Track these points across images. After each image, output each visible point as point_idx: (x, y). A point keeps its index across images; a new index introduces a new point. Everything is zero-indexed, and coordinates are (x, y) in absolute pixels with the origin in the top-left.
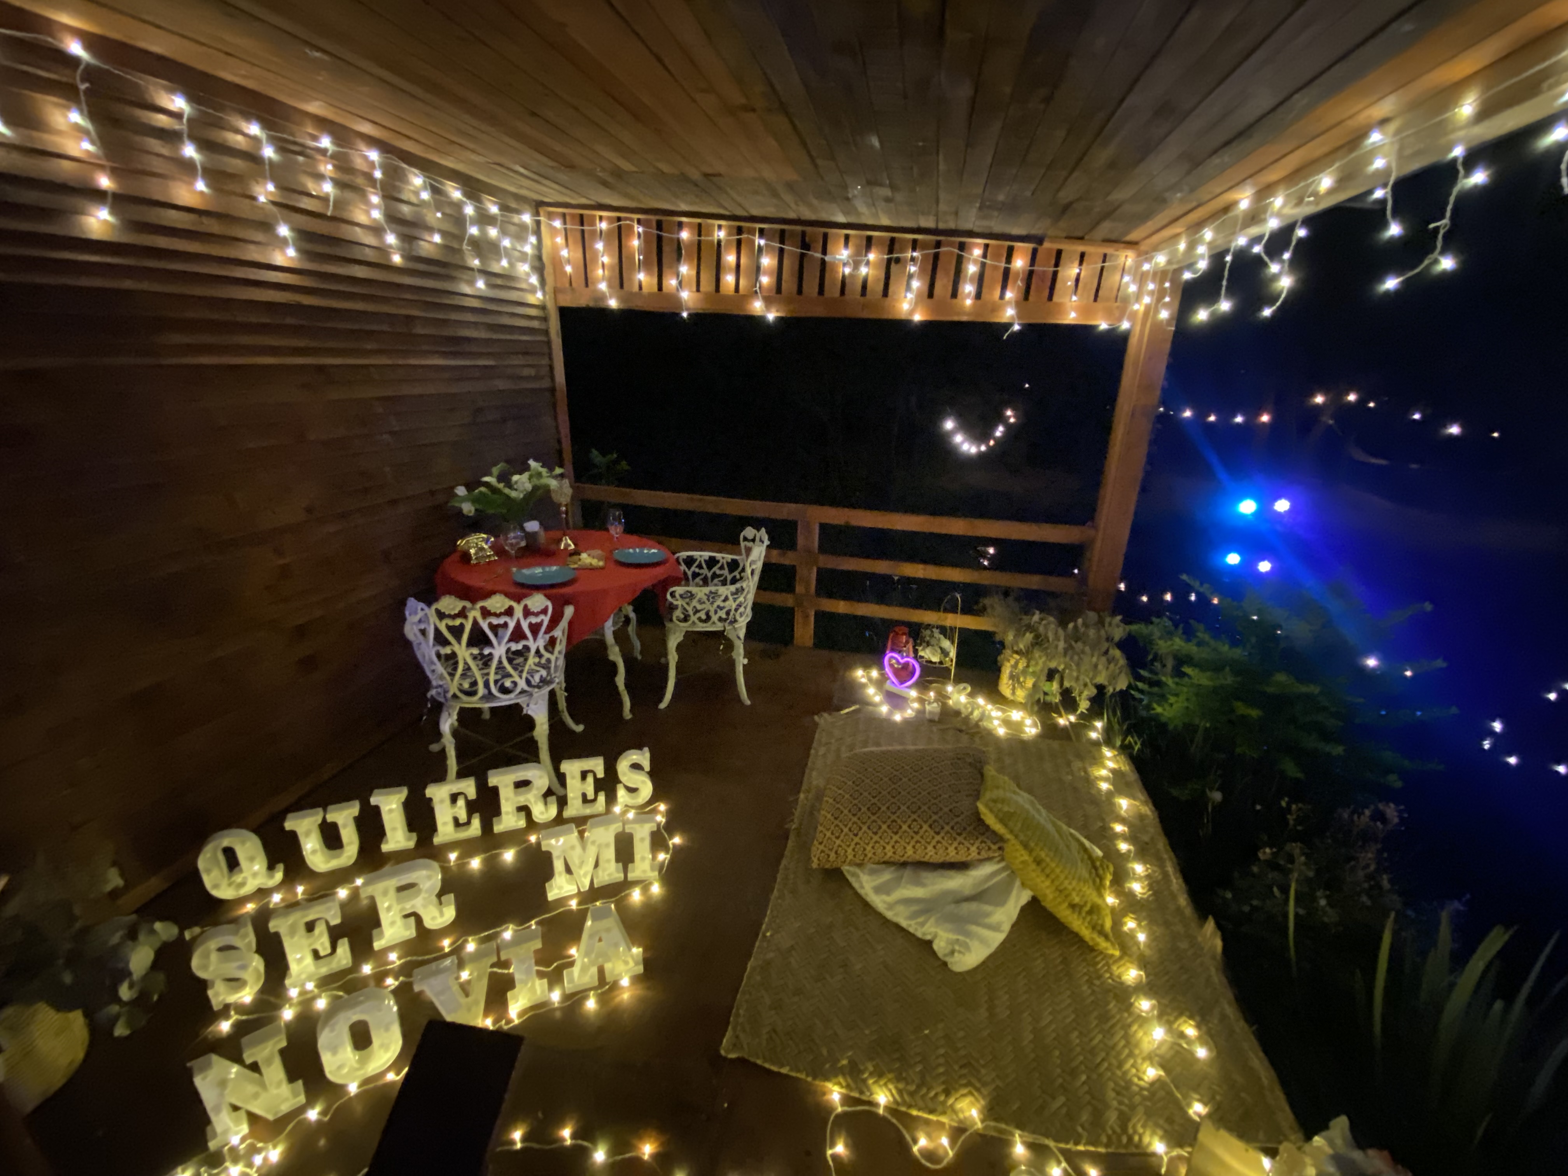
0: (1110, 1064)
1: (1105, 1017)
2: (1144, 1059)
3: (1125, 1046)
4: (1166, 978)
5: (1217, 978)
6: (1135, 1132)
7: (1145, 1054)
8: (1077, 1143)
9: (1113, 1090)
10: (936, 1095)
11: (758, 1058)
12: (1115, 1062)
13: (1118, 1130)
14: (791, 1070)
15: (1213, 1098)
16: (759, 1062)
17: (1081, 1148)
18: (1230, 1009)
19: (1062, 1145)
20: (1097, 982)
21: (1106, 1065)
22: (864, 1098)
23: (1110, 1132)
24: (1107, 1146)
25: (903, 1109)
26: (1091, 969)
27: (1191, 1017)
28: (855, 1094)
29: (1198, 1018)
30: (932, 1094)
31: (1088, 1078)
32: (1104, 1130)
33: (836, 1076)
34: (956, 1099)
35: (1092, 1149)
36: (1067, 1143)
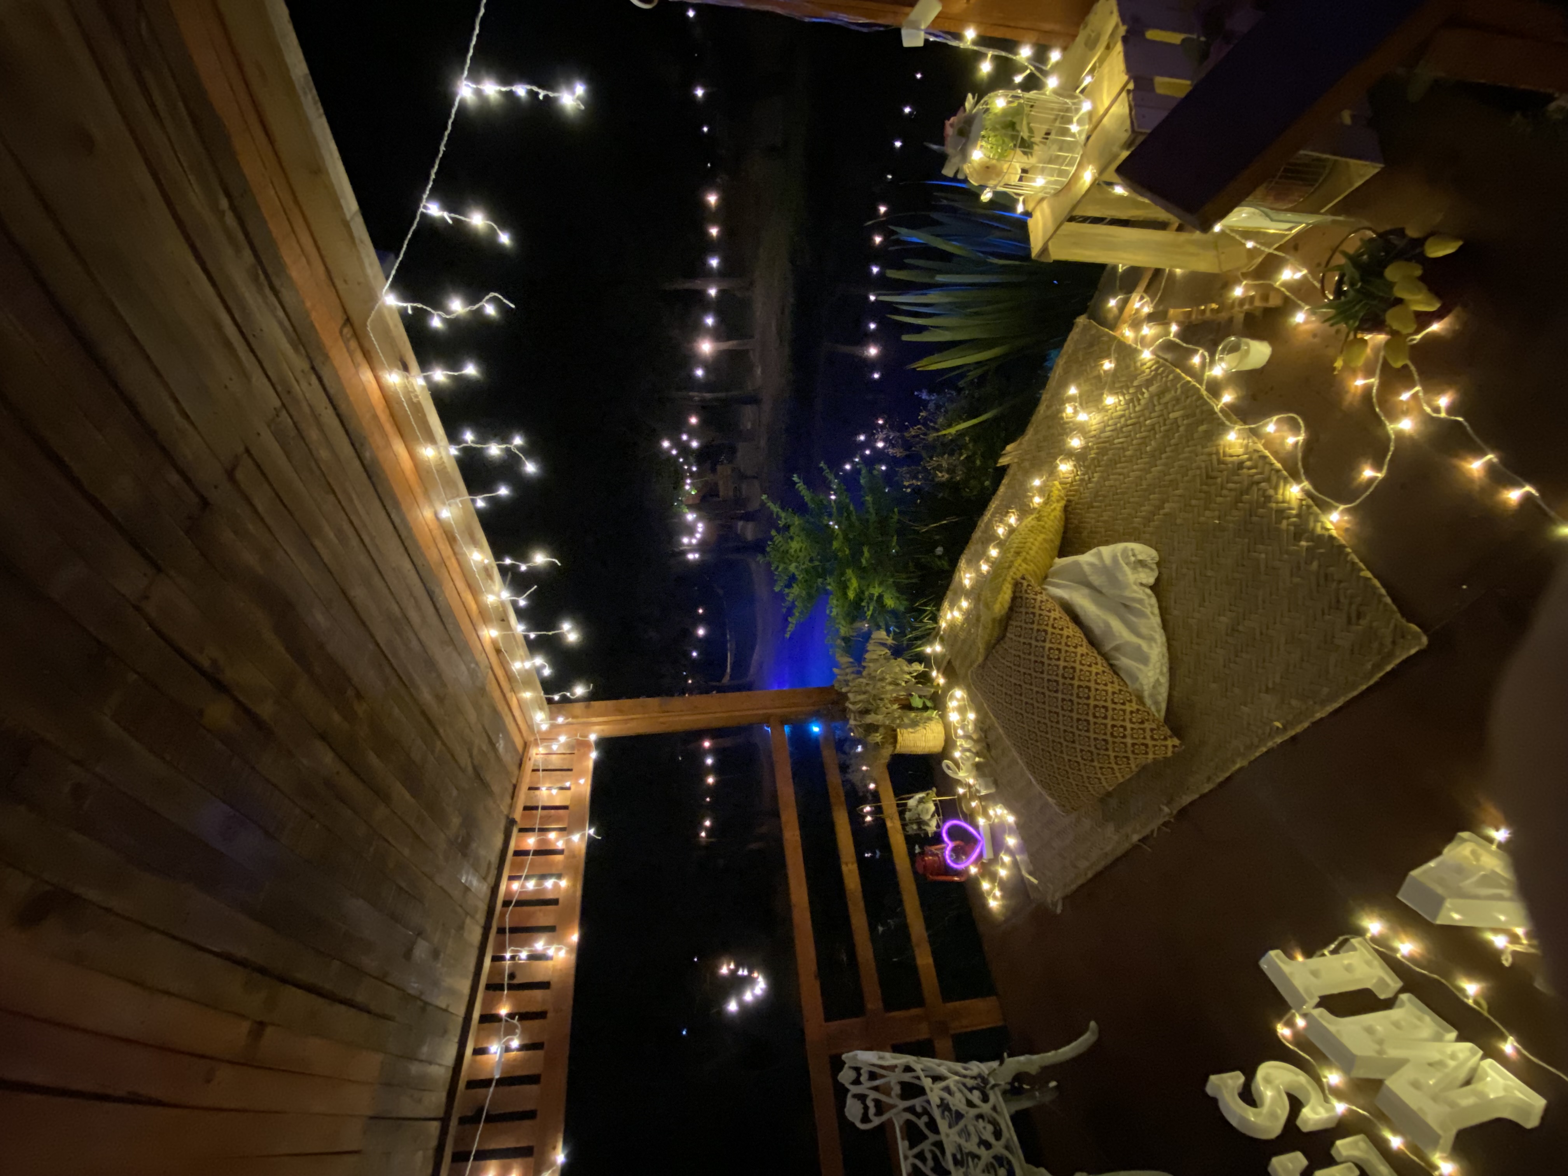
0: (1126, 420)
1: (1102, 452)
2: (1107, 411)
3: (1109, 426)
4: (1052, 451)
5: (1030, 432)
6: (1151, 371)
7: (1103, 414)
8: (1189, 382)
9: (1139, 404)
10: (1249, 468)
11: (1386, 604)
12: (1123, 420)
13: (1159, 377)
14: (1361, 570)
15: (1096, 366)
16: (1388, 600)
17: (1189, 379)
18: (1042, 409)
19: (1198, 386)
20: (1086, 477)
21: (1129, 422)
22: (1310, 502)
23: (1164, 379)
24: (1173, 371)
25: (1285, 473)
26: (1082, 489)
27: (1062, 418)
28: (1316, 509)
29: (1060, 415)
30: (1254, 471)
31: (1146, 420)
32: (1166, 382)
33: (1321, 537)
34: (1238, 456)
35: (1183, 375)
36: (1194, 385)
